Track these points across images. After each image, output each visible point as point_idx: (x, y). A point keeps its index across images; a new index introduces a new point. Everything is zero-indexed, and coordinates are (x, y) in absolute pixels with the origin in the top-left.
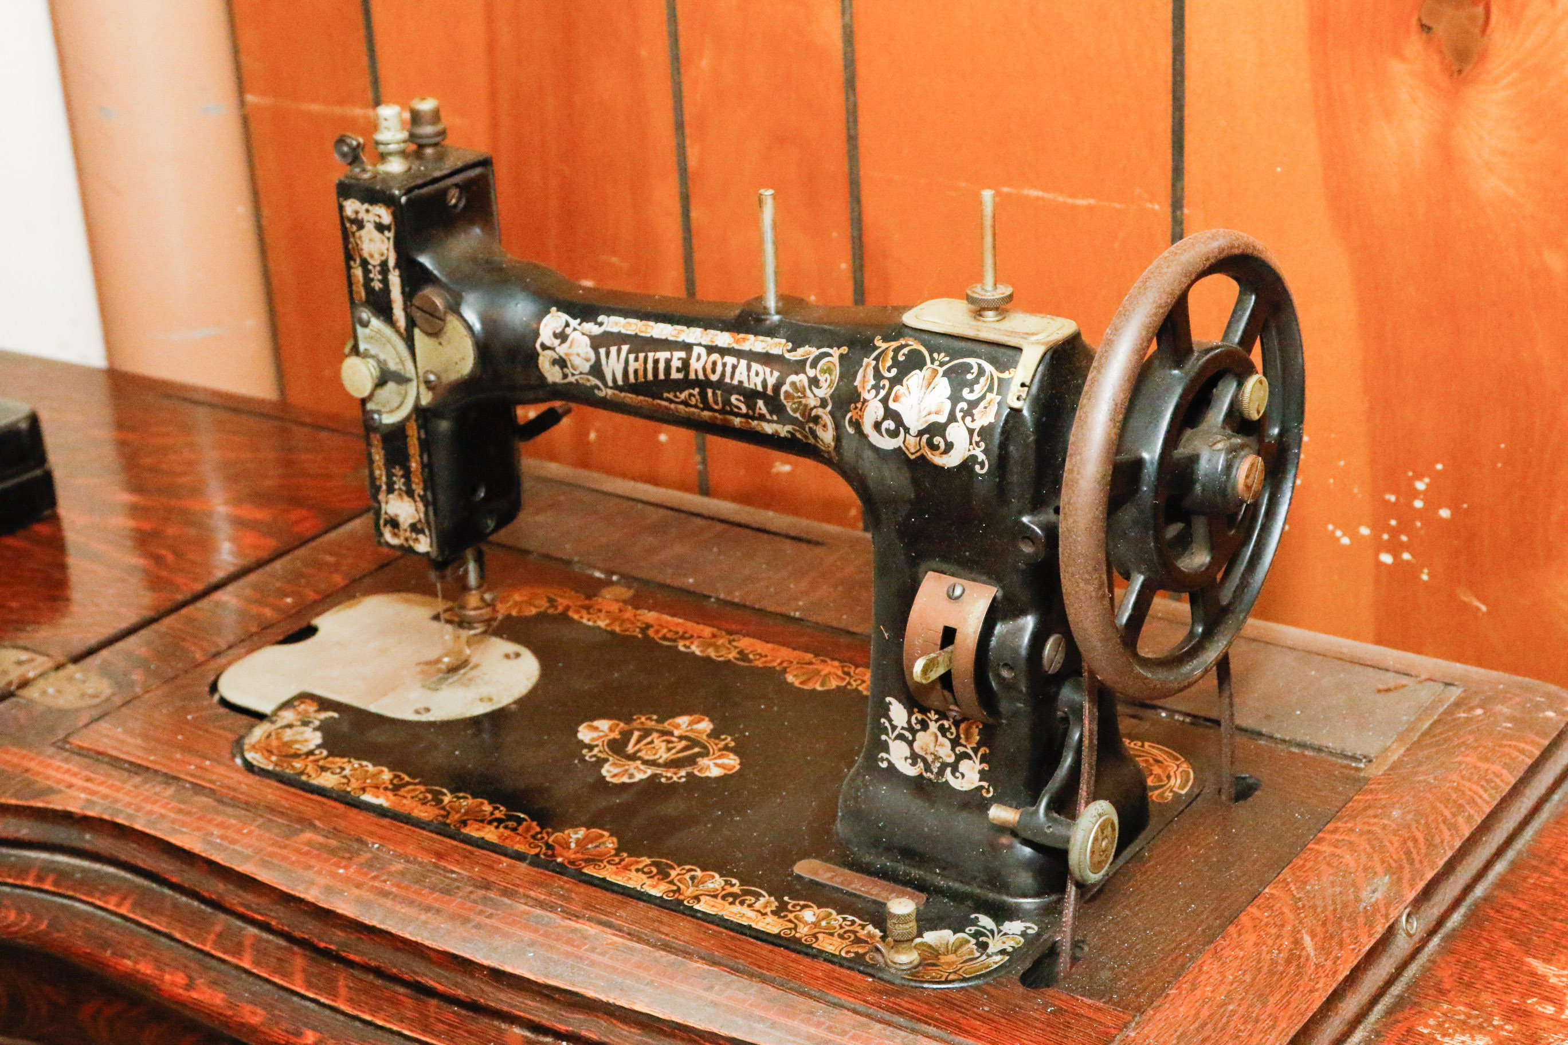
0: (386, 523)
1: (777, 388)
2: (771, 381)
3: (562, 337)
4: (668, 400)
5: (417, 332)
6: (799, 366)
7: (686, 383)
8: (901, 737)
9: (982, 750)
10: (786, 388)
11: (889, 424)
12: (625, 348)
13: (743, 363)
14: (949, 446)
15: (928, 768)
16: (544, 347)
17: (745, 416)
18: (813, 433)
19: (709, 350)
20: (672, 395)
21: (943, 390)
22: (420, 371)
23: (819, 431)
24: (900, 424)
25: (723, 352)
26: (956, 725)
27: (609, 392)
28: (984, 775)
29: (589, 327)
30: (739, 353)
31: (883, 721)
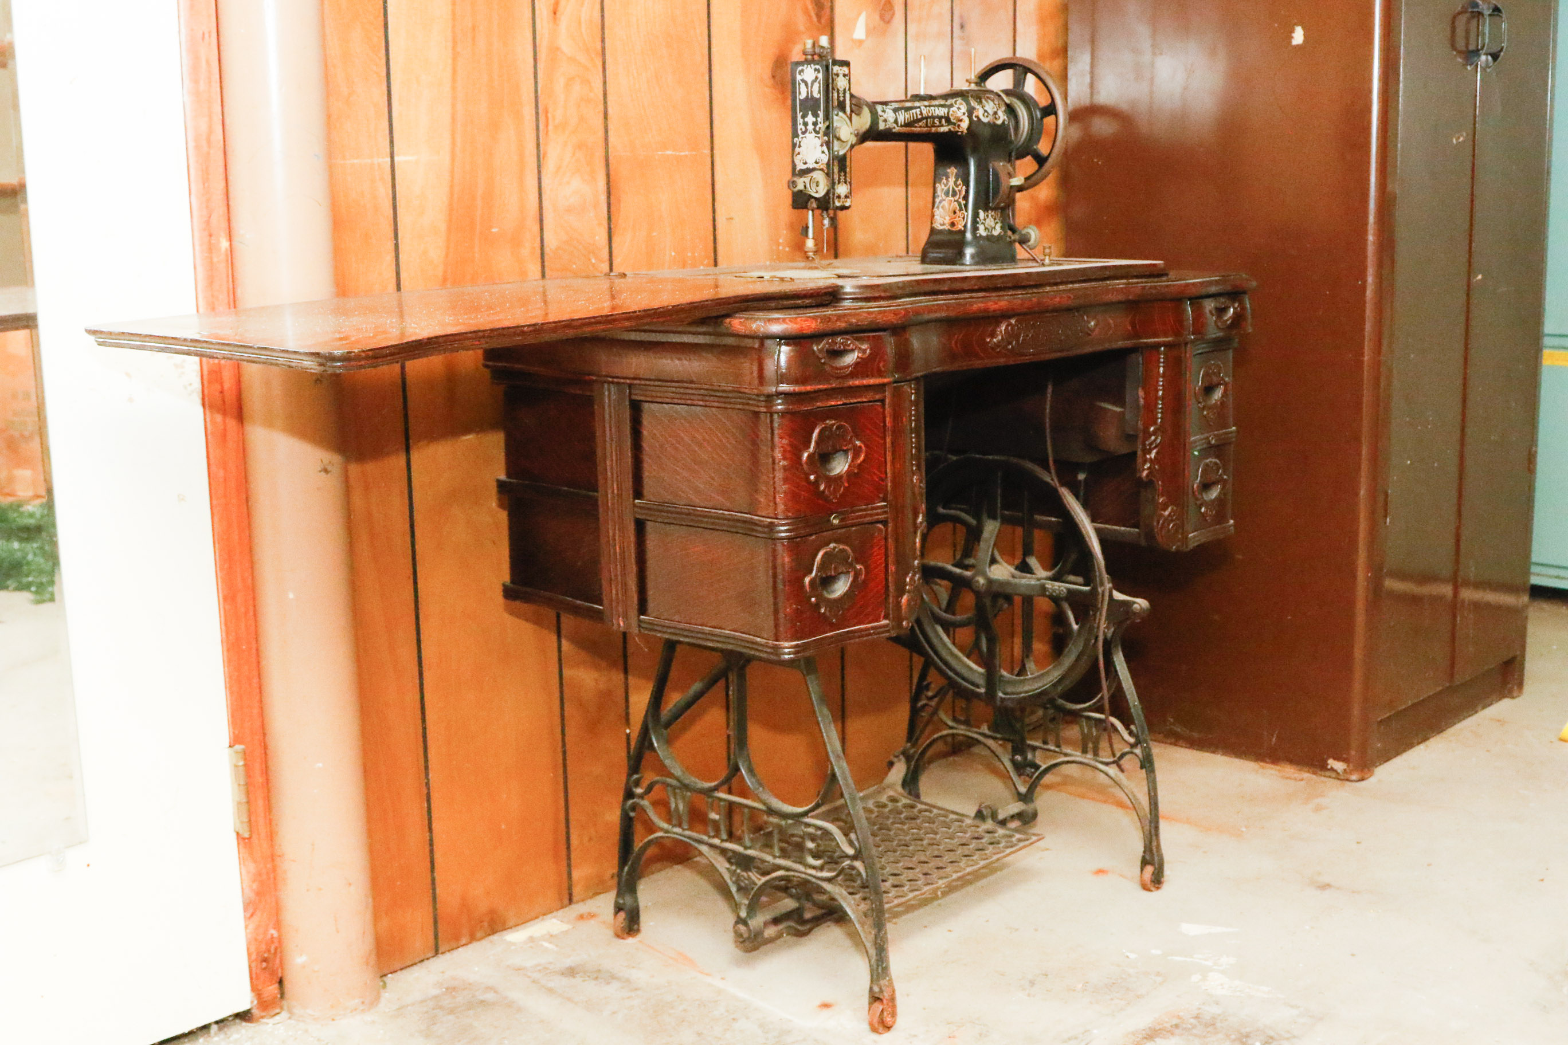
1: (948, 113)
2: (946, 112)
3: (884, 111)
4: (915, 127)
5: (853, 114)
6: (951, 106)
7: (923, 119)
8: (982, 223)
9: (1001, 219)
10: (951, 112)
11: (985, 113)
12: (901, 111)
13: (936, 108)
15: (989, 231)
16: (880, 116)
17: (937, 127)
18: (959, 126)
19: (925, 106)
20: (917, 124)
21: (991, 102)
22: (854, 130)
23: (962, 124)
24: (988, 113)
25: (929, 106)
26: (995, 213)
27: (898, 129)
28: (1001, 227)
29: (889, 107)
30: (933, 106)
31: (977, 220)
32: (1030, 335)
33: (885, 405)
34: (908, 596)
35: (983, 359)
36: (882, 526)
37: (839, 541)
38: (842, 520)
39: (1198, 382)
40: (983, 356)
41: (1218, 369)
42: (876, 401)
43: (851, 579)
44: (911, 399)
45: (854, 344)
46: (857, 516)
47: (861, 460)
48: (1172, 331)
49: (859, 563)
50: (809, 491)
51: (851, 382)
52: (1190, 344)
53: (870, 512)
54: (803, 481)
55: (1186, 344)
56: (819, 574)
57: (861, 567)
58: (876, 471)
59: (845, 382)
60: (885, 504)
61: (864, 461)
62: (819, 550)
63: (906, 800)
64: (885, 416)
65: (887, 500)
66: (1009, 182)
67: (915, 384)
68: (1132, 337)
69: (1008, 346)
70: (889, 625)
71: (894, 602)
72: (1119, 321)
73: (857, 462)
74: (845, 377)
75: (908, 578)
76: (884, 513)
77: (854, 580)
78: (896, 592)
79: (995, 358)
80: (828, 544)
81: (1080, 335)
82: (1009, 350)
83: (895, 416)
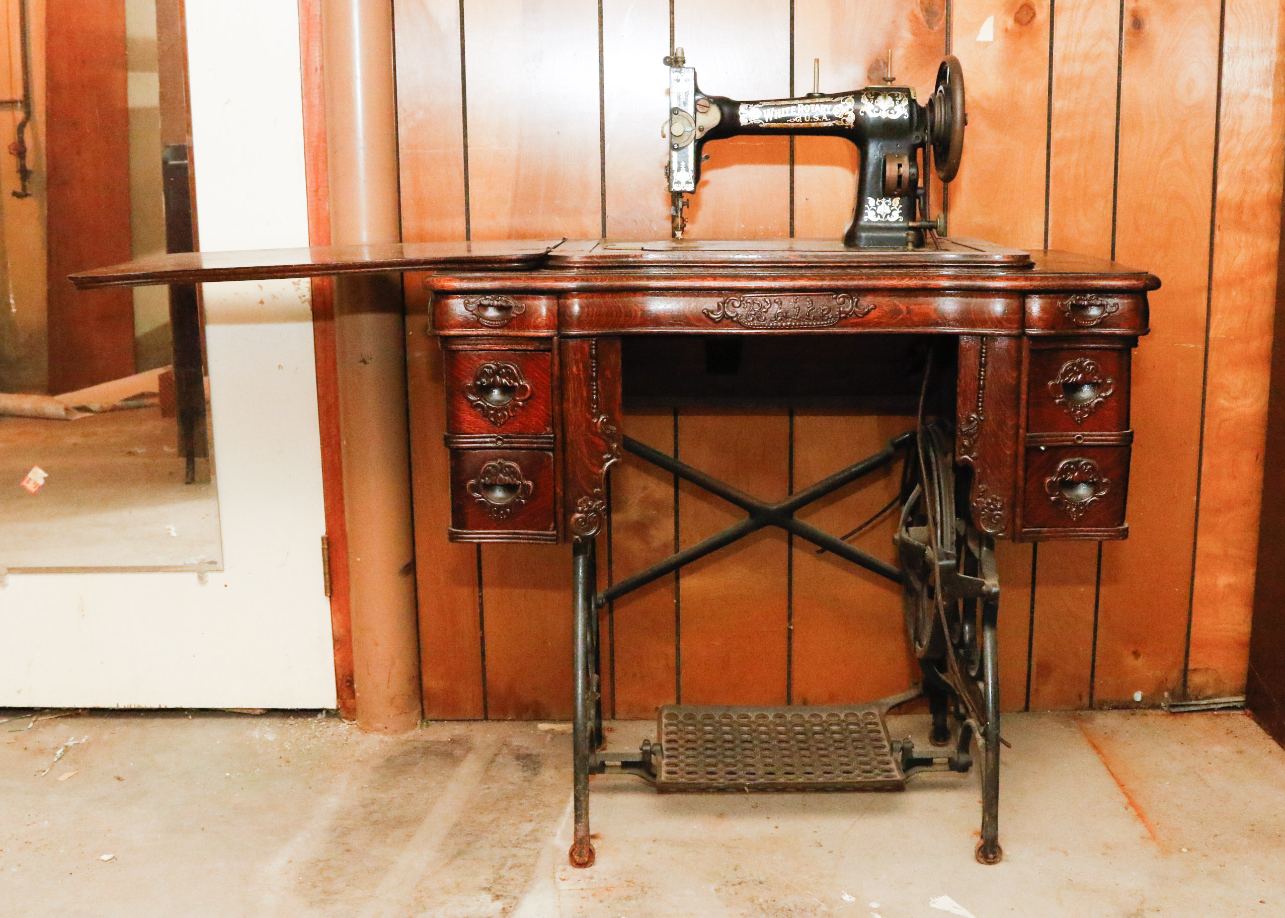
0: (675, 183)
1: (831, 110)
2: (829, 108)
3: (748, 109)
4: (789, 122)
5: (698, 113)
6: (838, 102)
7: (799, 115)
8: (872, 209)
9: (901, 206)
10: (835, 109)
11: (877, 110)
13: (818, 105)
14: (895, 113)
15: (881, 217)
16: (742, 113)
17: (819, 121)
18: (844, 121)
19: (804, 104)
20: (790, 120)
21: (890, 99)
22: (697, 126)
23: (847, 119)
24: (879, 109)
25: (809, 104)
26: (892, 200)
27: (766, 124)
28: (900, 214)
29: (757, 105)
30: (816, 103)
31: (866, 206)
32: (764, 310)
33: (553, 355)
34: (578, 515)
35: (698, 326)
36: (551, 454)
37: (506, 459)
38: (508, 442)
39: (1054, 378)
40: (697, 324)
41: (1091, 367)
42: (544, 351)
43: (519, 491)
44: (591, 353)
45: (512, 303)
46: (521, 442)
47: (526, 397)
48: (998, 322)
49: (527, 480)
50: (470, 414)
51: (506, 332)
52: (1025, 338)
53: (535, 440)
54: (464, 406)
55: (1018, 338)
56: (482, 480)
57: (530, 483)
58: (543, 408)
59: (499, 332)
60: (552, 436)
61: (530, 398)
62: (484, 463)
63: (878, 720)
64: (552, 363)
65: (553, 433)
66: (899, 171)
67: (596, 341)
68: (937, 324)
69: (732, 318)
70: (556, 535)
71: (560, 517)
72: (916, 307)
73: (523, 398)
74: (499, 328)
75: (580, 501)
76: (550, 443)
77: (522, 493)
78: (562, 510)
79: (715, 327)
80: (495, 459)
81: (843, 315)
82: (734, 321)
83: (563, 365)
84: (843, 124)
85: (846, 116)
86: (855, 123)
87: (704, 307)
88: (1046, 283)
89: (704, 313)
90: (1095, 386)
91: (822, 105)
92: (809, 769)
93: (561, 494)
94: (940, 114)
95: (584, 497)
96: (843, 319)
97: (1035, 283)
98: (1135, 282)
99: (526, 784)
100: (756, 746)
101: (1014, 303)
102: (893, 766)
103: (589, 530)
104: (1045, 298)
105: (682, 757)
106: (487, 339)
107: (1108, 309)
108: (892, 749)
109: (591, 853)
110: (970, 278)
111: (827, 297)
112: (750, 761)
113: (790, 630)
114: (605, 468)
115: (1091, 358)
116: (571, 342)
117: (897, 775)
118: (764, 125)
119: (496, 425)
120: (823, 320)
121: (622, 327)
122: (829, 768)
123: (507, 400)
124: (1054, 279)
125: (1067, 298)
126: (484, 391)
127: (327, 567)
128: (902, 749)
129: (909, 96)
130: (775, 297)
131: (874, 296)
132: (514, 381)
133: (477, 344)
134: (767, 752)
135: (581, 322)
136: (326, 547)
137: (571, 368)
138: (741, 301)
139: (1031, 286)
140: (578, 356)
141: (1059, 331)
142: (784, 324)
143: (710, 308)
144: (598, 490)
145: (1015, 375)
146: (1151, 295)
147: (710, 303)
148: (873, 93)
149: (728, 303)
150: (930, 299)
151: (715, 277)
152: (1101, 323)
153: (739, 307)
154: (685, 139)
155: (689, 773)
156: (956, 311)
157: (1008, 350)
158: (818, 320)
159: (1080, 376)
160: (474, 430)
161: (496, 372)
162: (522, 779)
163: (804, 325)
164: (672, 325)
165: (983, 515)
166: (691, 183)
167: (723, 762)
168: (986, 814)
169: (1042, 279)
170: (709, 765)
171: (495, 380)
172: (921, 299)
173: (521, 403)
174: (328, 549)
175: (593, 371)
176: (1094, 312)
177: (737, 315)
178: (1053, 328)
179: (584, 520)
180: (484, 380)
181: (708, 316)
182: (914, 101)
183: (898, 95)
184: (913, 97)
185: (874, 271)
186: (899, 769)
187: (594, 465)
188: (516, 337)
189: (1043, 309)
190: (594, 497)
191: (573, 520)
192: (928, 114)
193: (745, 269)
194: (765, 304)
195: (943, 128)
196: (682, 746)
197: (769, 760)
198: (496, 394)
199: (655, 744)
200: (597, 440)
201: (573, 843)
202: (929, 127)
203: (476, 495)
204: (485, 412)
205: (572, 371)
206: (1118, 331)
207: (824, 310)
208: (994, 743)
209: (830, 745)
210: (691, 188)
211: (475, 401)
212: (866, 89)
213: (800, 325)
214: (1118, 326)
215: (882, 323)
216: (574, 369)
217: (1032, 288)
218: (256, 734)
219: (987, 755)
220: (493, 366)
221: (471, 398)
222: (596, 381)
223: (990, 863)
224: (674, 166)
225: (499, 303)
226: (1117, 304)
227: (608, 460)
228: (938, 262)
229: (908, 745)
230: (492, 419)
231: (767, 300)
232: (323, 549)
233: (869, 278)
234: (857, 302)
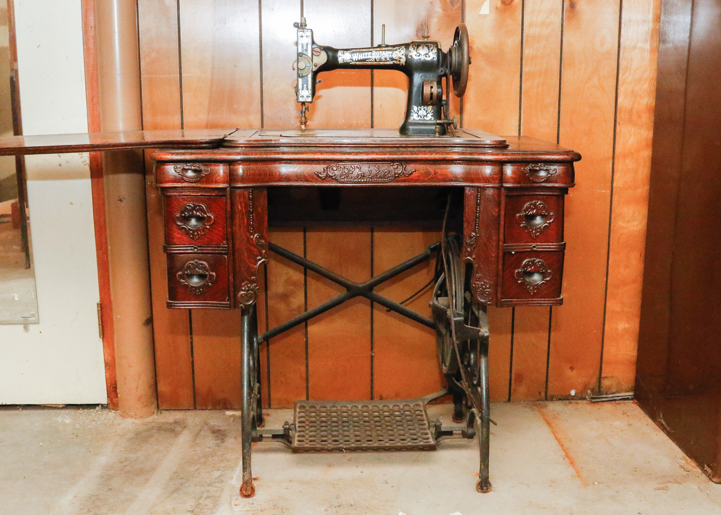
0: (301, 97)
1: (392, 54)
2: (390, 54)
3: (342, 54)
4: (367, 62)
5: (313, 56)
6: (396, 50)
7: (373, 58)
8: (416, 113)
9: (432, 111)
10: (394, 54)
11: (418, 55)
12: (358, 54)
13: (384, 52)
14: (429, 56)
16: (339, 56)
17: (384, 61)
18: (400, 61)
19: (376, 51)
20: (368, 60)
21: (426, 48)
22: (313, 64)
23: (401, 60)
24: (420, 54)
25: (379, 51)
26: (427, 108)
27: (354, 62)
28: (432, 116)
29: (349, 52)
30: (383, 51)
31: (412, 111)
32: (351, 172)
33: (226, 199)
34: (243, 292)
35: (312, 182)
36: (226, 257)
37: (200, 259)
38: (200, 250)
39: (519, 212)
40: (311, 180)
41: (541, 206)
42: (221, 196)
43: (207, 279)
44: (249, 197)
45: (202, 168)
46: (209, 249)
47: (211, 223)
48: (487, 180)
49: (213, 271)
50: (178, 233)
51: (199, 185)
52: (503, 189)
53: (217, 248)
54: (175, 228)
55: (499, 189)
56: (186, 272)
57: (214, 274)
58: (221, 229)
59: (194, 185)
60: (226, 246)
61: (213, 223)
62: (187, 262)
63: (422, 408)
64: (226, 204)
65: (227, 244)
66: (431, 91)
67: (252, 190)
68: (452, 180)
69: (332, 177)
70: (230, 304)
71: (232, 294)
72: (440, 170)
73: (209, 224)
74: (195, 182)
75: (243, 284)
76: (224, 250)
77: (209, 279)
78: (233, 289)
79: (322, 182)
80: (193, 260)
81: (397, 175)
82: (333, 179)
83: (232, 204)
84: (399, 63)
85: (401, 58)
86: (405, 62)
87: (316, 170)
88: (515, 157)
89: (316, 174)
90: (543, 216)
91: (386, 52)
92: (381, 438)
93: (232, 280)
94: (455, 57)
95: (246, 282)
96: (397, 177)
97: (509, 157)
98: (566, 157)
99: (217, 447)
100: (350, 424)
101: (497, 168)
102: (430, 436)
103: (248, 301)
104: (514, 166)
105: (307, 432)
106: (188, 189)
107: (551, 172)
108: (429, 426)
109: (253, 489)
110: (471, 154)
111: (387, 164)
112: (346, 433)
113: (372, 355)
114: (258, 265)
115: (541, 200)
116: (238, 191)
117: (432, 442)
118: (353, 63)
119: (194, 240)
120: (385, 178)
121: (267, 182)
122: (392, 438)
123: (200, 225)
124: (519, 154)
125: (527, 166)
126: (186, 219)
127: (100, 321)
128: (435, 425)
129: (437, 47)
130: (356, 165)
131: (415, 164)
132: (204, 214)
133: (182, 192)
134: (357, 428)
135: (243, 180)
136: (100, 309)
137: (238, 207)
138: (337, 167)
139: (506, 158)
140: (242, 199)
141: (523, 185)
142: (362, 181)
143: (320, 171)
144: (254, 277)
145: (497, 210)
146: (575, 164)
147: (319, 168)
148: (416, 45)
149: (330, 168)
150: (448, 166)
151: (321, 153)
152: (547, 180)
153: (336, 170)
154: (306, 71)
155: (311, 441)
156: (463, 173)
157: (493, 196)
158: (382, 178)
159: (535, 211)
160: (181, 242)
161: (194, 209)
162: (215, 445)
163: (374, 181)
164: (297, 181)
165: (479, 291)
166: (310, 97)
167: (331, 434)
168: (482, 464)
169: (512, 154)
170: (323, 436)
171: (192, 214)
172: (443, 166)
173: (208, 227)
174: (101, 310)
175: (250, 208)
176: (543, 174)
177: (335, 175)
178: (519, 183)
179: (246, 295)
180: (186, 213)
181: (318, 176)
182: (441, 50)
183: (431, 46)
184: (439, 47)
185: (416, 149)
186: (433, 438)
187: (252, 263)
188: (205, 188)
189: (514, 172)
190: (252, 282)
191: (239, 295)
192: (449, 56)
193: (339, 148)
194: (351, 169)
195: (457, 66)
196: (308, 425)
197: (358, 433)
198: (193, 222)
199: (292, 424)
200: (252, 248)
201: (242, 483)
202: (449, 66)
203: (182, 281)
204: (187, 232)
205: (238, 208)
206: (556, 185)
207: (385, 172)
208: (487, 422)
209: (394, 424)
210: (310, 99)
211: (182, 225)
212: (412, 43)
213: (372, 181)
214: (556, 182)
215: (420, 180)
216: (239, 207)
217: (506, 160)
218: (59, 419)
219: (482, 430)
220: (192, 205)
221: (179, 223)
222: (252, 213)
223: (485, 492)
224: (300, 87)
225: (195, 168)
226: (556, 169)
227: (260, 260)
228: (454, 144)
229: (438, 424)
230: (191, 236)
231: (353, 166)
232: (98, 310)
233: (412, 153)
234: (405, 168)
